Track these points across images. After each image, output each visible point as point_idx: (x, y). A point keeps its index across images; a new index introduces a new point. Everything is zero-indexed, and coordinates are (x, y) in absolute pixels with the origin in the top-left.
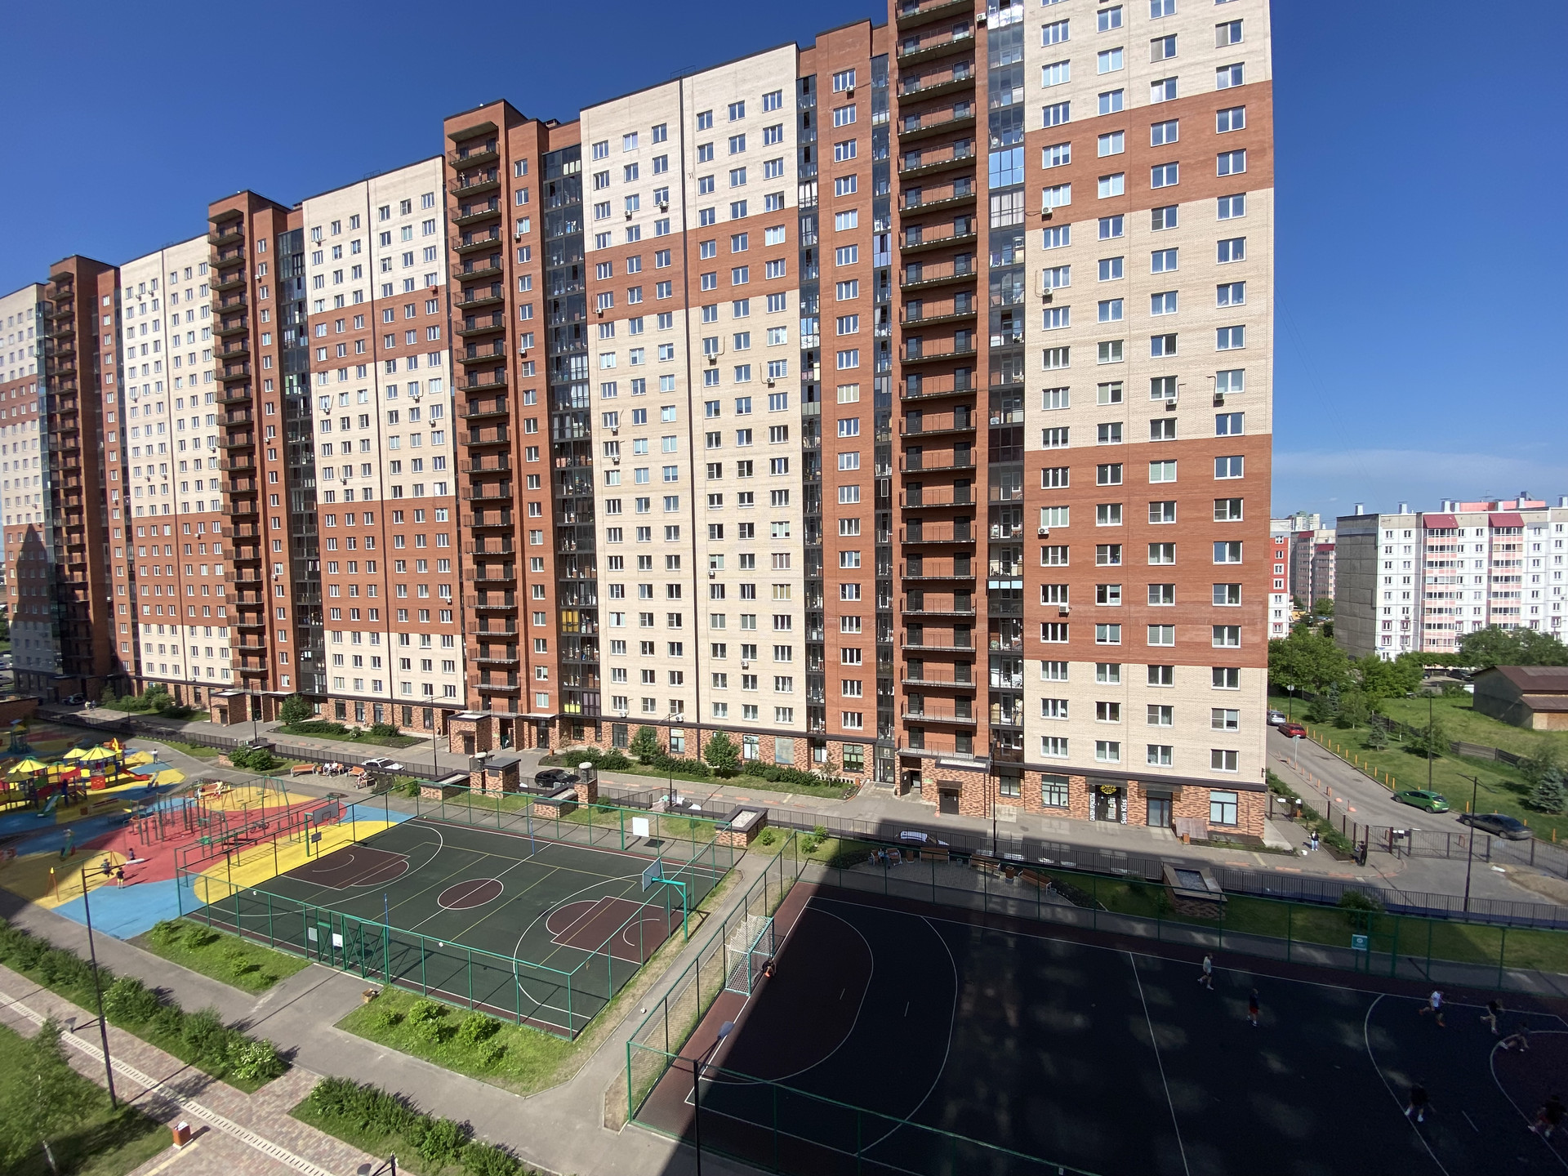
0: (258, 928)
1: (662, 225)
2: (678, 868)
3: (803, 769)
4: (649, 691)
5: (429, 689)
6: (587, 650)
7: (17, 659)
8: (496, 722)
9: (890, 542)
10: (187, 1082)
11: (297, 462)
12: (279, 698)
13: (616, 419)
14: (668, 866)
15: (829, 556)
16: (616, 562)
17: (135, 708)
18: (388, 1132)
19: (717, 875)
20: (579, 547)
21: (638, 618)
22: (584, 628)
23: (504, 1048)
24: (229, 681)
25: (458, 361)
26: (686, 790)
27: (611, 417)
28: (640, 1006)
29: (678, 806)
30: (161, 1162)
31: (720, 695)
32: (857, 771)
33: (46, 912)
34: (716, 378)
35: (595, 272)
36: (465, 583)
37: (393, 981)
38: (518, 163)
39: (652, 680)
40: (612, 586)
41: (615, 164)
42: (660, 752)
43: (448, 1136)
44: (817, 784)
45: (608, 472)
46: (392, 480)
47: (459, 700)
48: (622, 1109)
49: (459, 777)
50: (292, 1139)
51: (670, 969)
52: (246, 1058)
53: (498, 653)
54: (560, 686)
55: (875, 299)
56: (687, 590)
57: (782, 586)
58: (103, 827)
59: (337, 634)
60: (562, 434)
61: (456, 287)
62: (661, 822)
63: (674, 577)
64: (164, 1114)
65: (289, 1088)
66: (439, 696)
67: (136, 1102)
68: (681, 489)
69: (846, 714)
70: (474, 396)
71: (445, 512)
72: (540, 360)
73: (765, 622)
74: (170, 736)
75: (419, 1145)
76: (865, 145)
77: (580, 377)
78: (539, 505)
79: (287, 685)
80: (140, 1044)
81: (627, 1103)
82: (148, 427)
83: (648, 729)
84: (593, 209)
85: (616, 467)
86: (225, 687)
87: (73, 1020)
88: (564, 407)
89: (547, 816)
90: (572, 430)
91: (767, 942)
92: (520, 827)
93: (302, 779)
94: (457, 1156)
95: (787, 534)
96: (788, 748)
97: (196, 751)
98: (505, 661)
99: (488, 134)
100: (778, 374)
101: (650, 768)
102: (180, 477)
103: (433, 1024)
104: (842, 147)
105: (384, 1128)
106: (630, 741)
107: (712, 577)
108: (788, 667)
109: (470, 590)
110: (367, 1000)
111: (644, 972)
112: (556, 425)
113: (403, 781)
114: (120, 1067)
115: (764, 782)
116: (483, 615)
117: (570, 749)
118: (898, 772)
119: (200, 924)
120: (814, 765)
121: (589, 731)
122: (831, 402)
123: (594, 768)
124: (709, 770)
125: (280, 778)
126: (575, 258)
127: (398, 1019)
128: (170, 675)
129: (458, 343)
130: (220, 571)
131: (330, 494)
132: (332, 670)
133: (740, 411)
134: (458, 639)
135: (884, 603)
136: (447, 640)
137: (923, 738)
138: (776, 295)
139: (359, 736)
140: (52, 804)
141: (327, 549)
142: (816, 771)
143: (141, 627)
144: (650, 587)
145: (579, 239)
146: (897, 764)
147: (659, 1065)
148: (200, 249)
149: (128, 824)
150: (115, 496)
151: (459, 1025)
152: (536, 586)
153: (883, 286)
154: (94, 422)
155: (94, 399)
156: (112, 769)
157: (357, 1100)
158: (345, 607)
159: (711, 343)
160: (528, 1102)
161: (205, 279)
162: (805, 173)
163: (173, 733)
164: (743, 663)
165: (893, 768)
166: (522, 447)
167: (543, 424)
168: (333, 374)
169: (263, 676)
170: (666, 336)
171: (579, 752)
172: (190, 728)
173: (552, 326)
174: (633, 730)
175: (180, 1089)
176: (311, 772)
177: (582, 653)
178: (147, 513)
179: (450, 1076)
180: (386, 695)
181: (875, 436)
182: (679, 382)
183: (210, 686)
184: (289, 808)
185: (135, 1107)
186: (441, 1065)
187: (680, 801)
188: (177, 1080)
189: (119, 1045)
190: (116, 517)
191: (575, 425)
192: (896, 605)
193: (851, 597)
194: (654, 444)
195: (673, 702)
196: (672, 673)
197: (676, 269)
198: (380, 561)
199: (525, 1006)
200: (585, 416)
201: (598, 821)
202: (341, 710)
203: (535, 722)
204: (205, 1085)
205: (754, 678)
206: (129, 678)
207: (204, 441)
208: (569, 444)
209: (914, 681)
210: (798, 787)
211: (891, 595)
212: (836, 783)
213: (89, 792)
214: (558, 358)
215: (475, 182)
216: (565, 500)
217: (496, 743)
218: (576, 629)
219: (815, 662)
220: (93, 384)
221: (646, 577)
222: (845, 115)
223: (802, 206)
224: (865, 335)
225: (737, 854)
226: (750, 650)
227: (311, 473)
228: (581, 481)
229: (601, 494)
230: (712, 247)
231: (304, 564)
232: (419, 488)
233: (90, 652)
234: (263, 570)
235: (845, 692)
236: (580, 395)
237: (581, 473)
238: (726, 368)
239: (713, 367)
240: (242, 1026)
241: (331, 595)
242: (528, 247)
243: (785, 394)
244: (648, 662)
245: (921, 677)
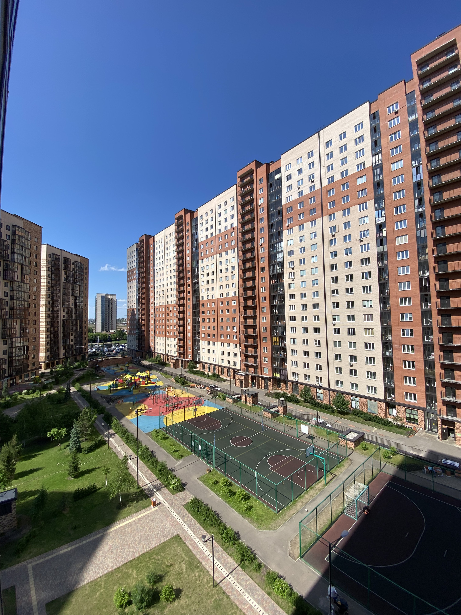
0: (179, 437)
1: (312, 188)
2: (322, 451)
3: (383, 417)
4: (307, 371)
5: (229, 362)
6: (282, 353)
7: (128, 345)
8: (250, 376)
9: (430, 308)
10: (157, 485)
11: (195, 288)
12: (188, 361)
13: (293, 263)
14: (317, 449)
15: (394, 316)
16: (293, 318)
17: (153, 362)
18: (212, 525)
19: (339, 458)
20: (279, 313)
21: (302, 341)
22: (281, 344)
23: (251, 507)
24: (176, 355)
25: (240, 251)
26: (324, 417)
27: (291, 263)
28: (305, 508)
29: (321, 423)
30: (147, 510)
31: (339, 377)
32: (414, 423)
33: (128, 420)
34: (335, 242)
35: (286, 211)
36: (241, 326)
37: (216, 467)
38: (260, 180)
39: (308, 367)
40: (291, 328)
41: (293, 171)
42: (312, 398)
43: (231, 535)
44: (391, 426)
45: (290, 284)
46: (220, 292)
47: (238, 367)
48: (297, 552)
49: (238, 396)
50: (183, 516)
51: (318, 495)
52: (173, 482)
53: (251, 351)
54: (272, 366)
55: (415, 195)
56: (323, 330)
57: (369, 329)
58: (144, 397)
59: (204, 343)
60: (273, 271)
61: (240, 226)
62: (314, 429)
63: (317, 324)
64: (150, 494)
65: (184, 497)
66: (232, 365)
67: (143, 488)
68: (320, 289)
69: (407, 394)
70: (244, 262)
71: (235, 301)
72: (266, 246)
73: (361, 346)
74: (161, 371)
75: (222, 535)
76: (405, 132)
77: (280, 250)
78: (265, 298)
79: (190, 358)
80: (146, 468)
81: (299, 549)
82: (160, 280)
83: (308, 387)
84: (286, 188)
85: (293, 282)
86: (174, 357)
87: (131, 456)
88: (274, 261)
89: (268, 416)
90: (277, 269)
91: (366, 496)
92: (258, 419)
93: (192, 389)
94: (234, 544)
95: (371, 306)
96: (374, 406)
97: (167, 376)
98: (253, 354)
99: (250, 173)
100: (364, 236)
101: (308, 404)
102: (167, 294)
103: (228, 489)
104: (393, 135)
105: (211, 523)
106: (300, 391)
107: (334, 325)
108: (373, 367)
109: (242, 329)
110: (208, 472)
111: (307, 493)
112: (271, 269)
113: (221, 394)
114: (141, 475)
115: (362, 420)
116: (246, 337)
117: (276, 391)
118: (440, 428)
119: (164, 432)
120: (388, 416)
121: (283, 385)
122: (392, 245)
123: (285, 400)
124: (335, 410)
125: (187, 388)
126: (279, 208)
127: (216, 483)
128: (162, 352)
129: (240, 244)
130: (175, 321)
131: (203, 297)
132: (202, 354)
133: (346, 254)
134: (238, 345)
135: (428, 338)
136: (235, 346)
137: (455, 411)
138: (363, 204)
139: (209, 376)
140: (132, 388)
141: (202, 315)
142: (390, 419)
143: (156, 337)
144: (307, 328)
145: (281, 200)
146: (439, 423)
147: (313, 538)
148: (173, 228)
149: (149, 397)
150: (152, 300)
151: (236, 492)
152: (264, 327)
153: (418, 189)
154: (148, 279)
155: (148, 273)
156: (147, 379)
157: (203, 509)
158: (206, 333)
159: (333, 229)
160: (260, 533)
161: (174, 236)
162: (375, 151)
163: (161, 370)
164: (350, 364)
165: (437, 424)
166: (260, 277)
167: (267, 269)
168: (205, 260)
169: (184, 354)
170: (313, 229)
171: (280, 393)
172: (165, 369)
173: (271, 233)
174: (301, 387)
175: (155, 487)
176: (195, 387)
177: (280, 354)
178: (159, 305)
179: (233, 511)
180: (216, 363)
181: (418, 257)
182: (319, 246)
183: (171, 356)
184: (189, 398)
185: (143, 489)
186: (230, 505)
187: (322, 421)
188: (155, 483)
189: (141, 467)
190: (152, 306)
191: (278, 268)
192: (435, 341)
193: (407, 335)
194: (308, 271)
195: (317, 378)
196: (317, 365)
197: (318, 203)
198: (216, 318)
199: (259, 492)
200: (281, 264)
201: (287, 423)
202: (204, 367)
203: (264, 378)
204: (161, 488)
205: (356, 371)
206: (152, 352)
207: (173, 283)
208: (276, 275)
209: (448, 380)
210: (380, 425)
211: (432, 335)
212: (402, 427)
213: (141, 386)
214: (273, 245)
215: (246, 190)
216: (274, 296)
217: (250, 385)
218: (278, 344)
219: (388, 366)
220: (148, 268)
221: (305, 324)
222: (394, 122)
223: (374, 165)
224: (410, 212)
225: (349, 452)
226: (353, 358)
227: (198, 291)
228: (280, 288)
229: (287, 292)
230: (333, 191)
231: (196, 319)
232: (227, 294)
233: (144, 344)
234: (185, 321)
235: (406, 382)
236: (280, 256)
237: (280, 285)
238: (340, 237)
239: (334, 238)
240: (172, 470)
241: (203, 329)
242: (263, 208)
243: (368, 244)
244: (306, 360)
245: (453, 378)
